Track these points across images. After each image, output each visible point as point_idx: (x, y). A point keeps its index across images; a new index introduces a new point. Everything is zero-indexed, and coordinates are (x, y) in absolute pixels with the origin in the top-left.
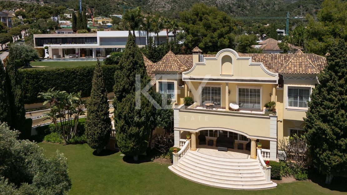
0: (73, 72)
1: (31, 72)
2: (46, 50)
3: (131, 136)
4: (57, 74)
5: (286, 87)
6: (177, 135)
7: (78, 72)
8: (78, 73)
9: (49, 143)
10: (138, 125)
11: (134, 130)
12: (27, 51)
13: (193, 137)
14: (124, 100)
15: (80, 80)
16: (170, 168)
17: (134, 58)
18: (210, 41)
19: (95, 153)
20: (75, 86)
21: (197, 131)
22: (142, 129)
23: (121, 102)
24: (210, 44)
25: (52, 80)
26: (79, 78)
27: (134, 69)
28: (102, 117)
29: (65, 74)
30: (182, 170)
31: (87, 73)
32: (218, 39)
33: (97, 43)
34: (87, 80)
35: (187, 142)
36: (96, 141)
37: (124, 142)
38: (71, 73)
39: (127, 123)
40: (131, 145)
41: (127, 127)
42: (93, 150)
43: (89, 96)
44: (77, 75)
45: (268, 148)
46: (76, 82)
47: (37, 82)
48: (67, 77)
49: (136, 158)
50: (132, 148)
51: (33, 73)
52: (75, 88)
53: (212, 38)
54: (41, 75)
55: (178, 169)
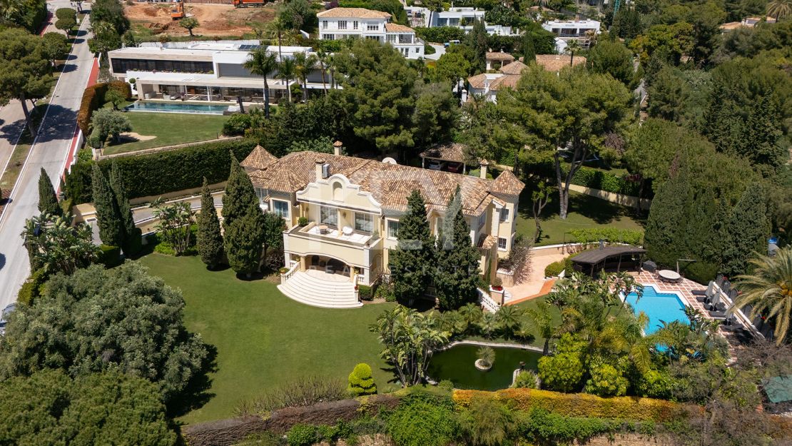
0: (179, 157)
1: (128, 161)
2: (132, 85)
3: (240, 258)
4: (159, 161)
5: (386, 219)
6: (287, 257)
7: (186, 156)
8: (186, 159)
9: (162, 254)
10: (247, 248)
11: (243, 252)
12: (115, 122)
13: (303, 260)
14: (232, 224)
15: (189, 167)
16: (279, 287)
17: (239, 184)
18: (370, 112)
19: (209, 268)
20: (184, 174)
21: (305, 255)
22: (251, 251)
23: (229, 225)
24: (370, 115)
25: (155, 169)
26: (188, 164)
27: (240, 195)
28: (213, 236)
29: (170, 161)
30: (288, 290)
31: (198, 157)
32: (382, 108)
33: (213, 73)
34: (198, 167)
35: (296, 263)
36: (209, 258)
37: (234, 262)
38: (177, 159)
39: (235, 245)
40: (242, 265)
41: (235, 250)
42: (207, 265)
43: (201, 186)
44: (185, 161)
45: (363, 273)
46: (184, 170)
47: (136, 174)
48: (172, 164)
49: (249, 276)
50: (243, 268)
51: (130, 163)
52: (183, 177)
53: (373, 106)
54: (141, 164)
55: (286, 289)
